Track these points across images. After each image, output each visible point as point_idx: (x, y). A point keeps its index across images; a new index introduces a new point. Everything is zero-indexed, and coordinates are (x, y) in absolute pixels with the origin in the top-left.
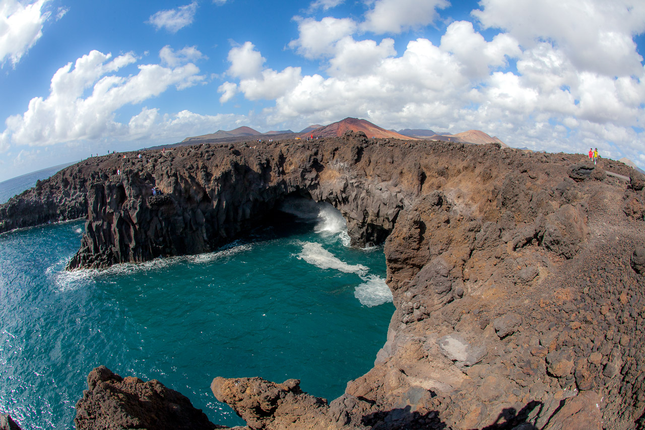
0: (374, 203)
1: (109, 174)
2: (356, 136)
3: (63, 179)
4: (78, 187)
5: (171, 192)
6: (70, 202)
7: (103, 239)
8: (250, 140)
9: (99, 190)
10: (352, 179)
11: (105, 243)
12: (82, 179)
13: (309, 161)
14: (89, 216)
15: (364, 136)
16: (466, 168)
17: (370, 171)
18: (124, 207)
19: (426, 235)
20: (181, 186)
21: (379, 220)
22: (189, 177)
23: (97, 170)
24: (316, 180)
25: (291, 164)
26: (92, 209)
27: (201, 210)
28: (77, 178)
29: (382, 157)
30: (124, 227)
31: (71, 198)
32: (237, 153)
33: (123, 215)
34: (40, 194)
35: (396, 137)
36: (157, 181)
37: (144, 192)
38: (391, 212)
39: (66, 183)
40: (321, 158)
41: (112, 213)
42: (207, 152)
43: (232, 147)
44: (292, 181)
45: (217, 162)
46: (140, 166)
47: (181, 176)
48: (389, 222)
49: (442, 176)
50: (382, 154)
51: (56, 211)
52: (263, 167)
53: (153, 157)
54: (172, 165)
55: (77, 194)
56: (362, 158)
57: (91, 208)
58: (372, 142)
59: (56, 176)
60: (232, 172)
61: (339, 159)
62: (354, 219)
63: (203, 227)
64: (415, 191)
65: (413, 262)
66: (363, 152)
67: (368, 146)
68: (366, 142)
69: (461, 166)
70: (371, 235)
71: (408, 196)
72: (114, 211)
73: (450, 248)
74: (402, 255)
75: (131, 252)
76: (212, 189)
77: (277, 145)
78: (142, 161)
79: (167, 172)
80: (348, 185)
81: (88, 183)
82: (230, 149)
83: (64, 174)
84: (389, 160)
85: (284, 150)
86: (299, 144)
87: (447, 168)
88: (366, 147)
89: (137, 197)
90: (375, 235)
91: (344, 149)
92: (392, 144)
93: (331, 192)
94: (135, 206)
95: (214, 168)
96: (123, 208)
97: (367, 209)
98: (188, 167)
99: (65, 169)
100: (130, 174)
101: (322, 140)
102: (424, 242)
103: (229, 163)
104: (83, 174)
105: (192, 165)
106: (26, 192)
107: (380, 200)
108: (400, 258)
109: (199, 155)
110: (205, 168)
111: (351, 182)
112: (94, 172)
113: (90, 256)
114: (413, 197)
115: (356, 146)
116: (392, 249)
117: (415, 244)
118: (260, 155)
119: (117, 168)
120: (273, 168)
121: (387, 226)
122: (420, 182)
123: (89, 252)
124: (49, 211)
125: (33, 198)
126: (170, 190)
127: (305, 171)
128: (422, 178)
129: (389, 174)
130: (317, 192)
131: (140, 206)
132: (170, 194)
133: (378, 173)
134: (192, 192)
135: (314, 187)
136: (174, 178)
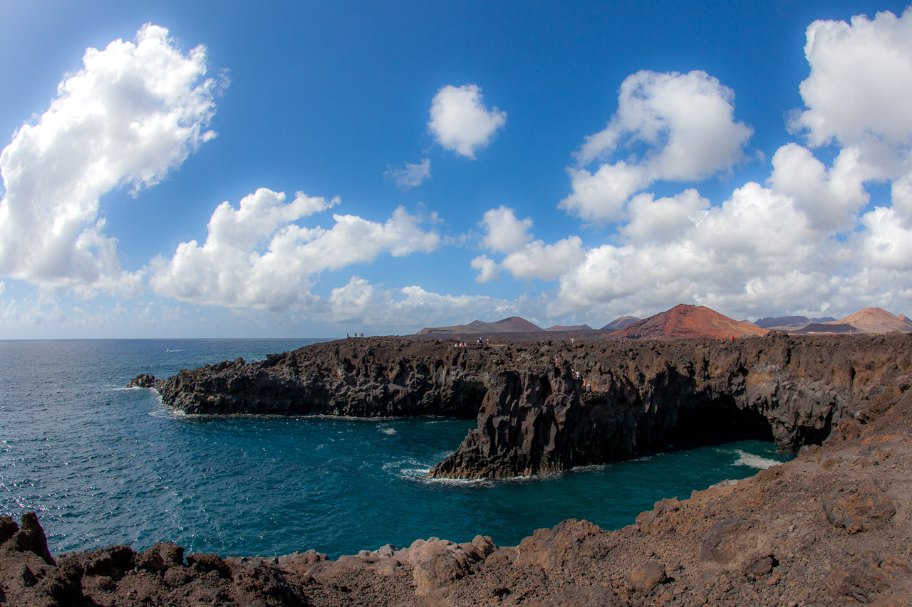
0: (807, 403)
6: (355, 393)
10: (784, 381)
17: (802, 371)
18: (548, 402)
31: (357, 388)
33: (544, 411)
37: (577, 387)
38: (825, 409)
40: (744, 361)
41: (529, 408)
48: (822, 421)
56: (791, 360)
61: (769, 362)
62: (784, 423)
80: (779, 388)
89: (568, 392)
91: (772, 351)
94: (564, 402)
96: (546, 403)
97: (799, 411)
107: (813, 399)
111: (783, 384)
121: (818, 426)
126: (605, 389)
127: (733, 375)
128: (853, 374)
129: (820, 374)
130: (743, 397)
131: (572, 403)
132: (605, 393)
133: (810, 374)
134: (625, 392)
135: (739, 393)
136: (608, 375)
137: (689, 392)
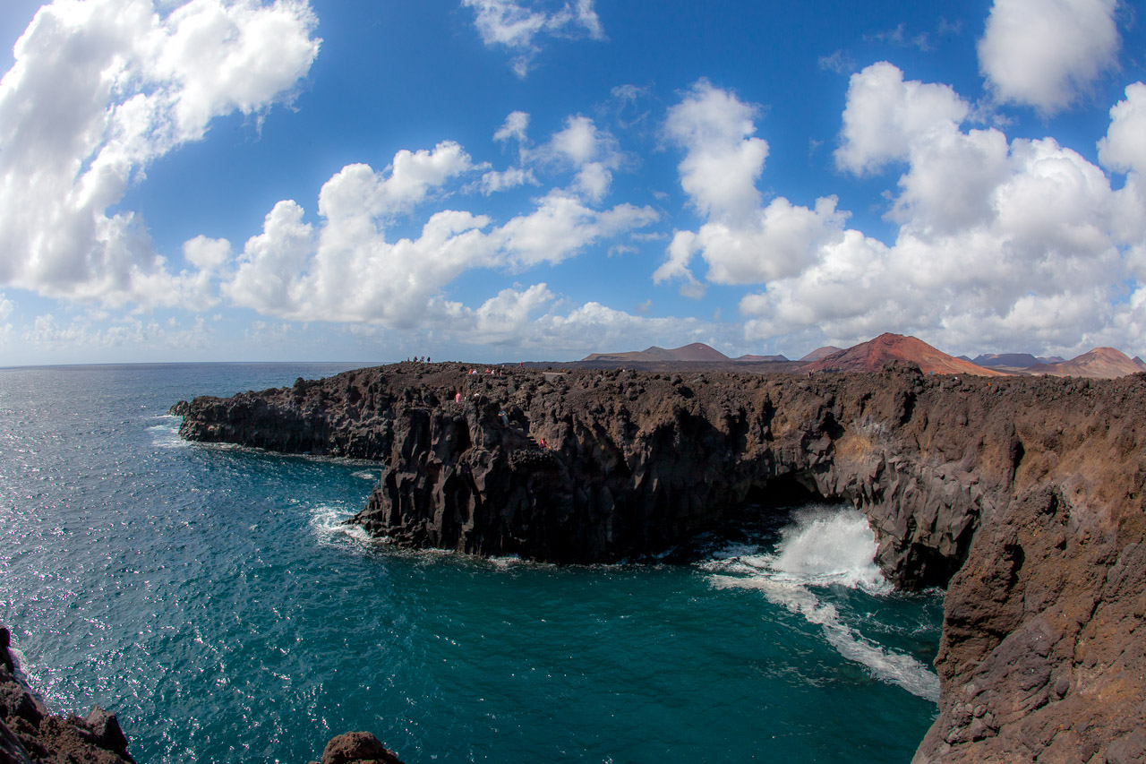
0: (929, 503)
1: (440, 397)
2: (902, 372)
3: (349, 387)
4: (378, 406)
5: (558, 449)
6: (358, 428)
7: (413, 505)
8: (710, 370)
9: (419, 423)
10: (893, 455)
11: (415, 512)
12: (386, 394)
13: (818, 418)
14: (393, 461)
15: (917, 370)
16: (1092, 430)
17: (926, 440)
18: (464, 460)
19: (1022, 574)
20: (576, 441)
21: (934, 538)
22: (594, 426)
23: (418, 386)
24: (827, 455)
25: (785, 421)
26: (400, 450)
27: (610, 488)
28: (377, 391)
29: (948, 412)
30: (457, 493)
31: (361, 422)
32: (686, 392)
33: (459, 472)
34: (299, 401)
35: (972, 371)
36: (532, 425)
37: (505, 439)
38: (957, 521)
39: (354, 395)
40: (839, 412)
41: (439, 466)
42: (632, 385)
43: (679, 381)
44: (784, 453)
45: (648, 405)
46: (502, 394)
47: (580, 423)
48: (952, 541)
49: (1051, 448)
50: (948, 408)
51: (327, 436)
52: (735, 422)
53: (528, 380)
54: (563, 400)
55: (374, 418)
56: (913, 415)
57: (398, 448)
58: (930, 383)
59: (337, 380)
60: (675, 426)
61: (871, 416)
62: (889, 534)
63: (610, 520)
64: (1004, 482)
65: (992, 627)
66: (916, 403)
67: (923, 391)
68: (922, 383)
69: (1083, 428)
70: (916, 565)
71: (990, 491)
72: (443, 463)
73: (1059, 599)
74: (975, 611)
75: (463, 539)
76: (635, 454)
77: (759, 382)
78: (506, 385)
79: (554, 412)
80: (885, 467)
81: (398, 405)
82: (674, 385)
83: (352, 379)
84: (960, 419)
85: (774, 393)
86: (800, 384)
87: (1061, 433)
88: (920, 393)
89: (490, 446)
90: (924, 566)
91: (882, 396)
92: (966, 387)
93: (853, 478)
94: (485, 462)
95: (642, 416)
96: (460, 460)
97: (915, 515)
98: (594, 407)
99: (354, 371)
100: (482, 403)
101: (842, 377)
102: (1018, 586)
103: (670, 409)
104: (390, 386)
105: (601, 406)
106: (272, 392)
107: (940, 497)
108: (969, 618)
109: (615, 389)
110: (625, 413)
111: (891, 461)
112: (412, 387)
113: (380, 526)
114: (1000, 492)
115: (904, 390)
116: (959, 599)
117: (1001, 590)
118: (728, 400)
119: (458, 389)
120: (751, 426)
121: (947, 549)
122: (1012, 464)
123: (381, 520)
124: (313, 433)
125: (286, 404)
126: (555, 445)
127: (810, 436)
128: (1018, 454)
129: (959, 447)
130: (828, 476)
131: (495, 463)
132: (555, 452)
133: (939, 445)
134: (596, 453)
135: (823, 467)
136: (564, 424)
137: (726, 459)
